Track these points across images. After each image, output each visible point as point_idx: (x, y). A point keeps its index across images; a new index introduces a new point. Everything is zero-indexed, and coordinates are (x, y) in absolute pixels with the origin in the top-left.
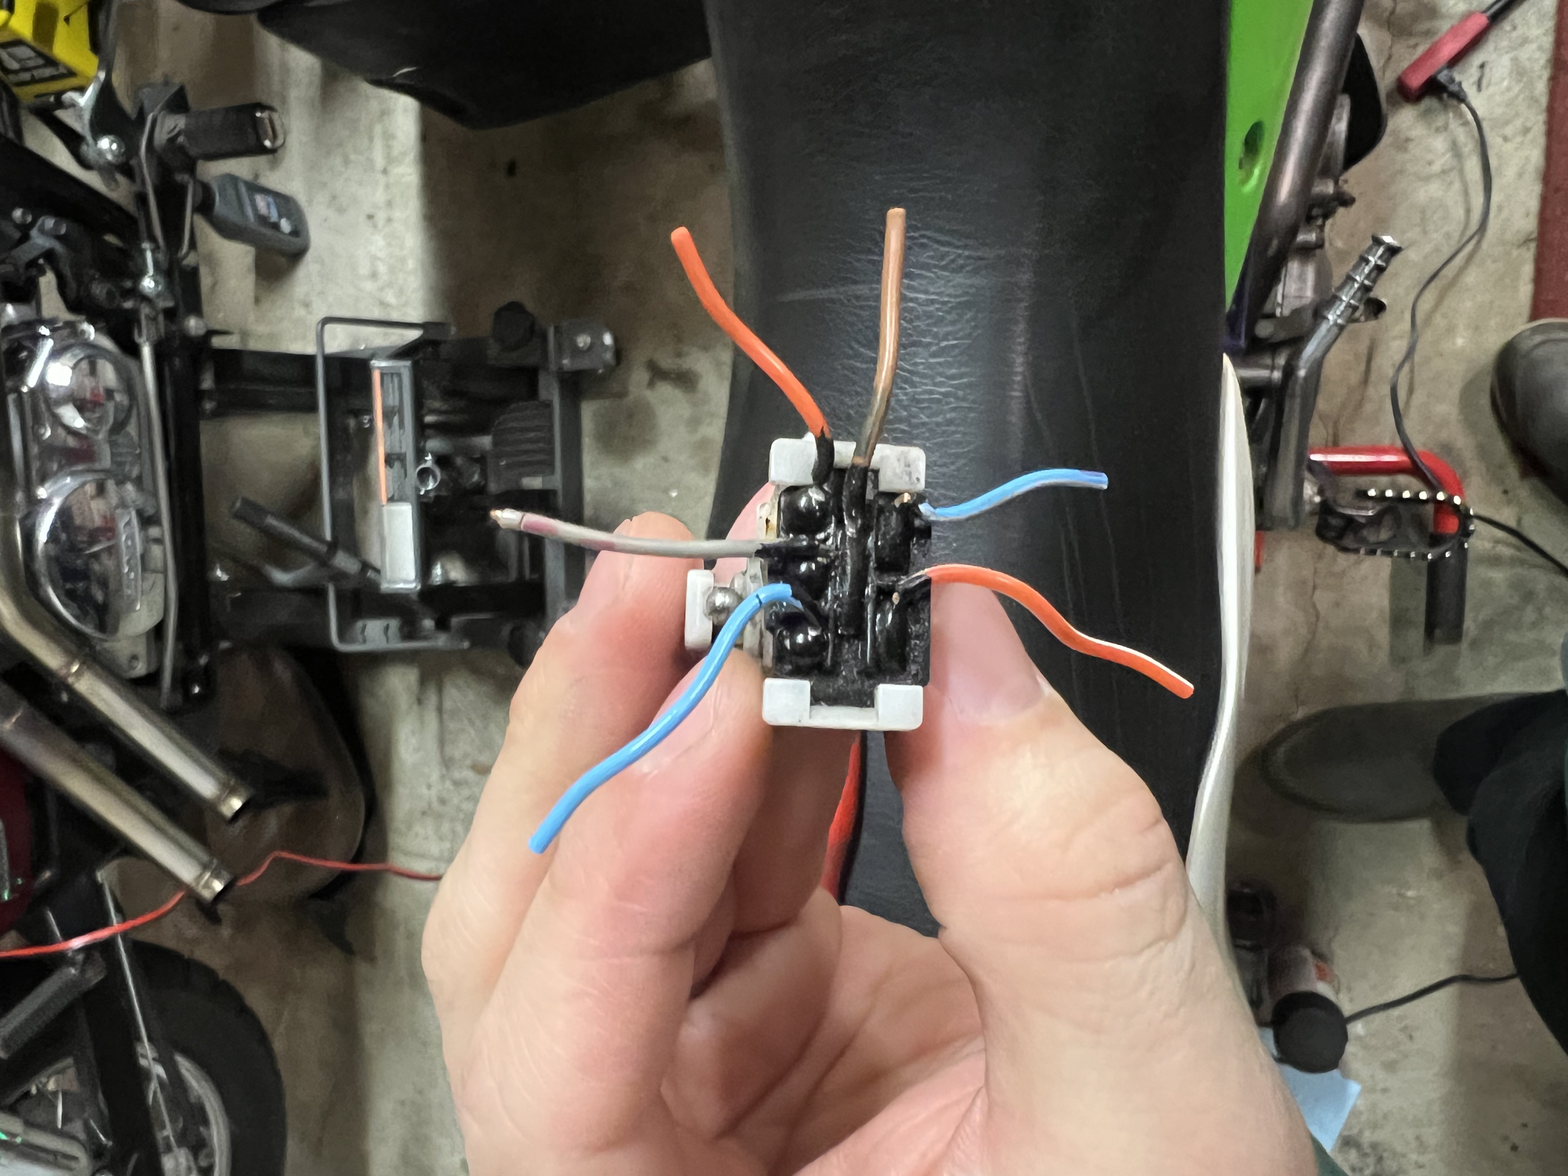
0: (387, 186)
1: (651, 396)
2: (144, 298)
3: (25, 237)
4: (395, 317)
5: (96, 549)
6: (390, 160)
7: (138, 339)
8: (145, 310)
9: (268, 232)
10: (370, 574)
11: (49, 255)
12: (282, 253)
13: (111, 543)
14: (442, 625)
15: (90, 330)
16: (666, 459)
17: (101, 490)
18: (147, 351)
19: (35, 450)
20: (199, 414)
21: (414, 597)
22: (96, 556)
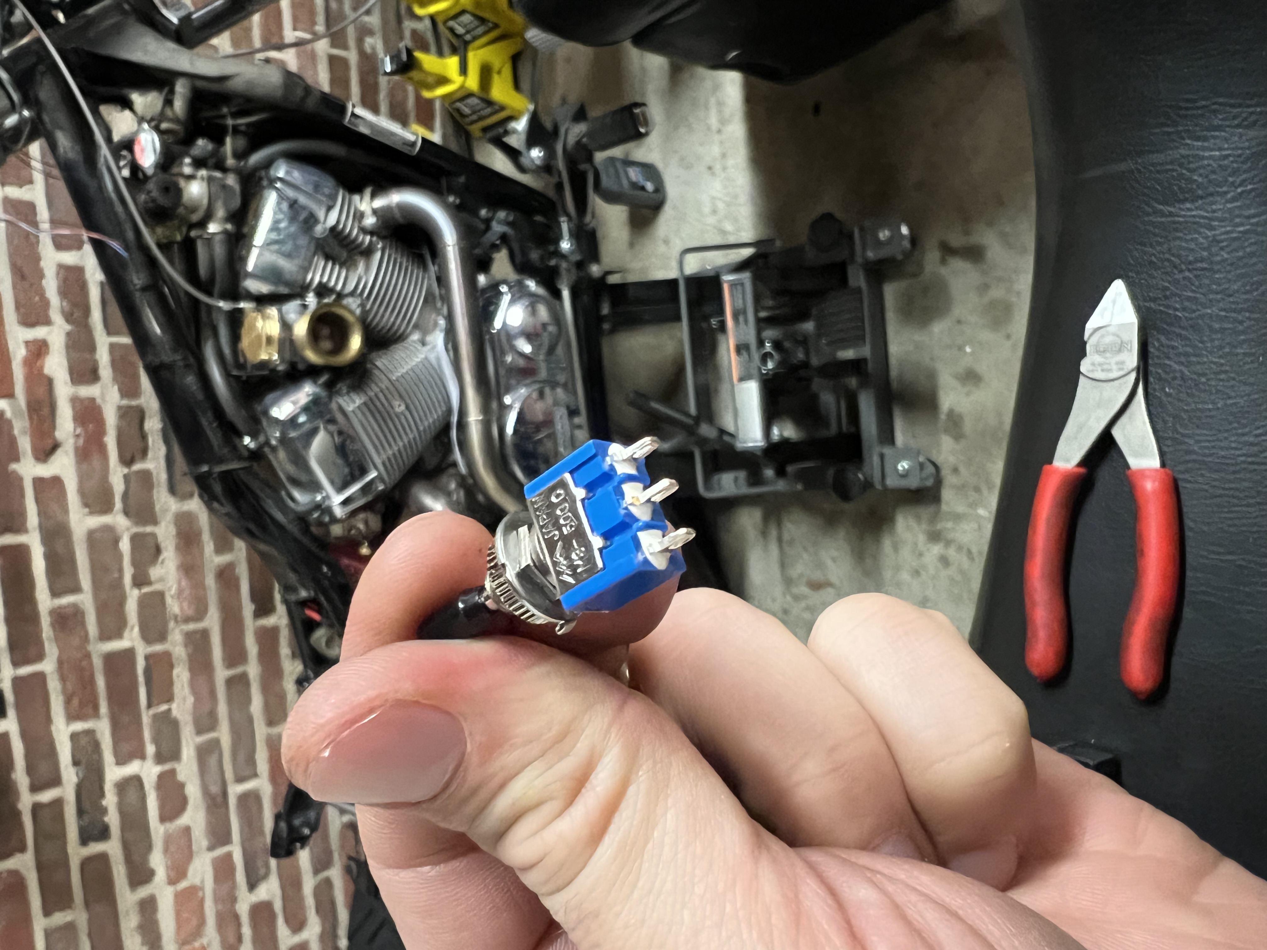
0: (721, 143)
1: (943, 271)
2: (563, 256)
3: (488, 228)
4: (732, 240)
5: (540, 436)
6: (723, 122)
7: (560, 286)
8: (564, 265)
9: (639, 193)
10: (726, 438)
11: (504, 238)
12: (648, 207)
13: (550, 431)
14: (781, 473)
15: (532, 285)
16: (959, 322)
17: (541, 394)
18: (566, 294)
19: (502, 372)
20: (600, 332)
21: (759, 453)
22: (540, 441)
